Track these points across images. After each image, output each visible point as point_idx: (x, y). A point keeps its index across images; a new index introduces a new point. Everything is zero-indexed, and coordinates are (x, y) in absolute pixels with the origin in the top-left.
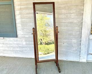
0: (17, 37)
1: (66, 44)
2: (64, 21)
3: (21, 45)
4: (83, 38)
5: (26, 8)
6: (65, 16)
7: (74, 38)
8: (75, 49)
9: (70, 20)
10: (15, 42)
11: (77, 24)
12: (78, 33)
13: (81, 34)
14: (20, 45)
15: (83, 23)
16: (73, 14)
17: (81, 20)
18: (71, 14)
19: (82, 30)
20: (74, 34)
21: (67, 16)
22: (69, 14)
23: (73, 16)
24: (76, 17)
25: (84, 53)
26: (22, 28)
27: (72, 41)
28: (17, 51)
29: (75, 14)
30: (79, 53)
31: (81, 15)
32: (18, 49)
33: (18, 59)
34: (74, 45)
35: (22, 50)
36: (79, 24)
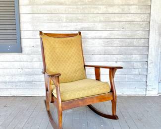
0: (21, 52)
1: (121, 63)
2: (117, 19)
3: (29, 70)
4: (151, 51)
6: (120, 10)
7: (135, 51)
8: (136, 72)
9: (128, 17)
10: (17, 65)
11: (141, 25)
12: (143, 41)
13: (149, 43)
14: (27, 70)
15: (151, 23)
16: (133, 7)
17: (147, 17)
18: (131, 7)
19: (149, 35)
20: (135, 44)
21: (123, 10)
22: (126, 6)
23: (133, 9)
24: (139, 11)
25: (153, 79)
27: (133, 57)
28: (20, 82)
29: (137, 6)
30: (144, 80)
31: (147, 9)
32: (22, 79)
34: (136, 65)
35: (32, 79)
36: (144, 25)
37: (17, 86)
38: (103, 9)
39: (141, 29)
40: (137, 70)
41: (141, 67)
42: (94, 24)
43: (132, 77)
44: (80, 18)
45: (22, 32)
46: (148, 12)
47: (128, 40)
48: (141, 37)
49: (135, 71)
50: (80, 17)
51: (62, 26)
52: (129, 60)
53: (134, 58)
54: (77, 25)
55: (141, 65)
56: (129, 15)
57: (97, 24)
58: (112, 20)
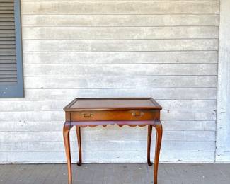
0: (24, 96)
1: (176, 112)
2: (168, 47)
3: (35, 124)
4: (222, 94)
5: (59, 7)
6: (173, 33)
7: (197, 95)
8: (200, 126)
9: (185, 43)
10: (17, 114)
11: (204, 55)
12: (208, 79)
13: (217, 82)
14: (32, 123)
15: (220, 53)
16: (192, 28)
17: (214, 43)
18: (188, 29)
19: (217, 71)
20: (197, 84)
21: (177, 33)
22: (182, 28)
23: (193, 33)
24: (201, 36)
25: (225, 138)
26: (42, 67)
27: (193, 104)
28: (22, 142)
29: (199, 28)
30: (212, 138)
31: (213, 31)
32: (25, 137)
33: (25, 169)
34: (198, 115)
35: (39, 137)
36: (210, 55)
37: (17, 148)
38: (147, 32)
39: (205, 61)
40: (201, 123)
41: (206, 118)
42: (135, 55)
43: (193, 134)
44: (113, 45)
45: (26, 66)
46: (215, 36)
47: (186, 78)
48: (206, 73)
49: (198, 125)
50: (113, 43)
51: (85, 57)
52: (188, 108)
53: (195, 105)
54: (108, 56)
55: (207, 116)
56: (186, 41)
57: (138, 54)
58: (161, 48)
